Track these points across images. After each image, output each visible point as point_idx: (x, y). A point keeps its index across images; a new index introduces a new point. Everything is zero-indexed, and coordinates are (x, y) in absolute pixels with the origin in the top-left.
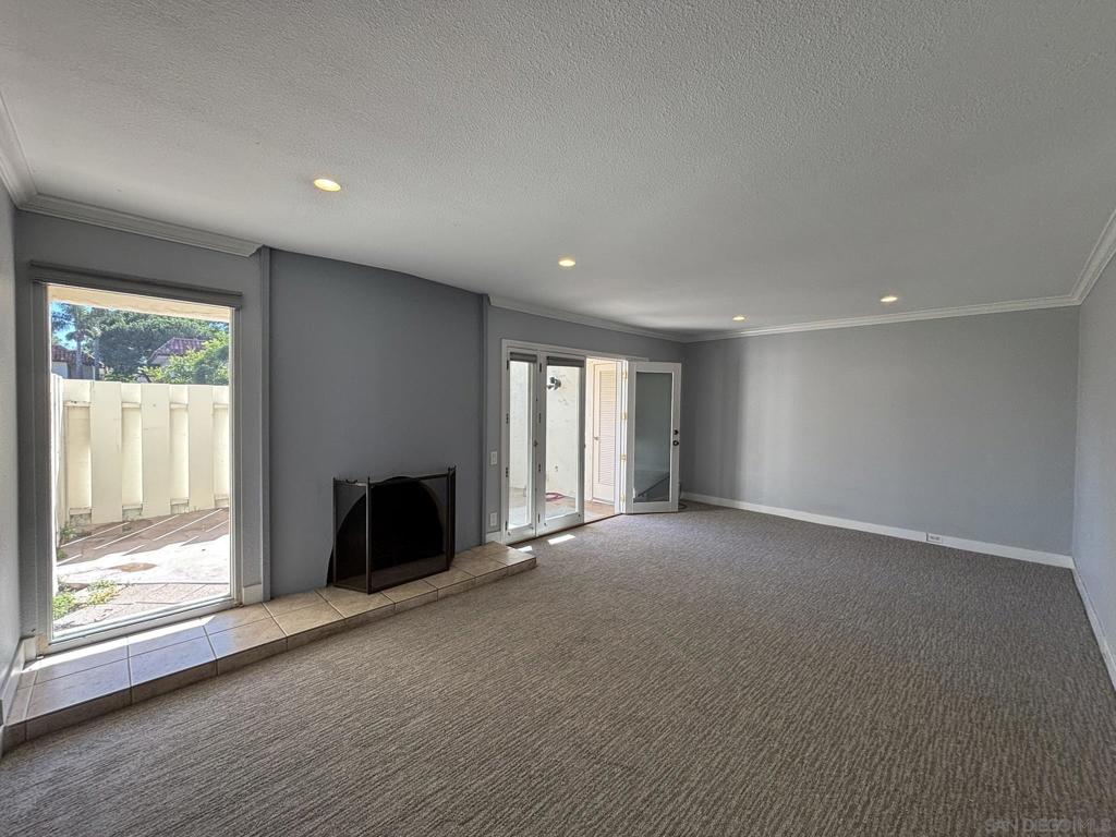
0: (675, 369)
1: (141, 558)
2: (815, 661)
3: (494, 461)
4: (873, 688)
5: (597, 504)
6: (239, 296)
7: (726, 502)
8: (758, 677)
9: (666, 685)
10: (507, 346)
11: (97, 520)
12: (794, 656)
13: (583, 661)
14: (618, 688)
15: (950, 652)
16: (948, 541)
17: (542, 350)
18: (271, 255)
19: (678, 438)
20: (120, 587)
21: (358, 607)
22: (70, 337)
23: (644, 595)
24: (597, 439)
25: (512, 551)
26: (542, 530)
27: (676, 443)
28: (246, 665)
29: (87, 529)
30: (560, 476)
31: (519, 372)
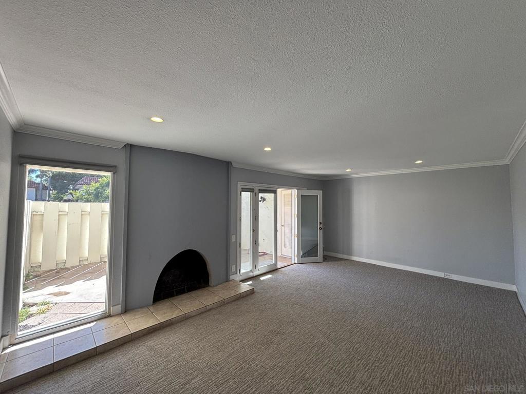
0: (319, 194)
1: (63, 289)
2: (393, 344)
3: (234, 240)
4: (423, 361)
5: (284, 258)
6: (115, 167)
7: (345, 257)
8: (365, 354)
9: (319, 358)
10: (240, 185)
11: (44, 269)
12: (382, 342)
13: (278, 345)
14: (295, 360)
15: (460, 339)
16: (455, 277)
17: (256, 187)
18: (131, 148)
19: (321, 226)
20: (52, 305)
21: (167, 316)
22: (37, 176)
23: (307, 308)
24: (283, 226)
25: (242, 284)
26: (257, 273)
27: (321, 229)
28: (111, 349)
29: (38, 273)
30: (265, 244)
31: (246, 197)
